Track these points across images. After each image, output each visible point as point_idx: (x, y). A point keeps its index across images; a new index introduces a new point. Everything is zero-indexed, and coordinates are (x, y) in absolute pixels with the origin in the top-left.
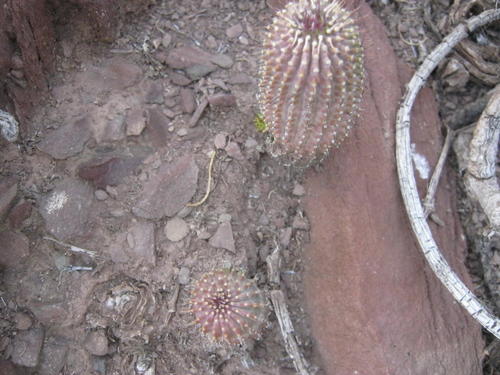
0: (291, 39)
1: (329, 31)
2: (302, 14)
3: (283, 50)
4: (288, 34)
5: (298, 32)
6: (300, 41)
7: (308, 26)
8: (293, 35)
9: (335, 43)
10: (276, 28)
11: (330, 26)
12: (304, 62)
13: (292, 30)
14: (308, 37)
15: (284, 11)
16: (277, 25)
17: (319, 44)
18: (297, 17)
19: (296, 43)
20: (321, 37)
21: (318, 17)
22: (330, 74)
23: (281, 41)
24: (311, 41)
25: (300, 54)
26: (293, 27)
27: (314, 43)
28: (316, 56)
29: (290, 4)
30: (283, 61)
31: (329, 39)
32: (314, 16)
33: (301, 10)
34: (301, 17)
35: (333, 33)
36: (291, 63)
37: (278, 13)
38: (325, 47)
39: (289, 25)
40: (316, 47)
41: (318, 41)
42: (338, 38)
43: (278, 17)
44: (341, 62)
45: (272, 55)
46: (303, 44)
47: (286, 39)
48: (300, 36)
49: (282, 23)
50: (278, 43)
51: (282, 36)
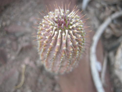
0: (51, 31)
1: (71, 27)
2: (57, 18)
3: (47, 37)
4: (50, 28)
5: (55, 28)
6: (56, 33)
7: (60, 25)
8: (52, 29)
9: (74, 34)
10: (44, 25)
11: (71, 25)
12: (58, 44)
13: (51, 27)
14: (60, 31)
15: (47, 16)
16: (44, 23)
17: (66, 35)
18: (54, 20)
19: (54, 34)
20: (67, 31)
21: (65, 20)
22: (71, 49)
23: (46, 32)
24: (61, 33)
25: (56, 39)
26: (52, 25)
27: (63, 34)
28: (64, 41)
29: (51, 12)
30: (47, 42)
31: (71, 32)
32: (63, 20)
33: (56, 16)
34: (56, 20)
35: (73, 28)
36: (51, 44)
37: (45, 17)
38: (69, 36)
39: (50, 24)
40: (65, 36)
41: (65, 33)
42: (76, 31)
43: (45, 19)
44: (77, 43)
45: (42, 38)
46: (58, 34)
47: (49, 31)
48: (56, 30)
49: (47, 22)
50: (44, 33)
51: (47, 30)
